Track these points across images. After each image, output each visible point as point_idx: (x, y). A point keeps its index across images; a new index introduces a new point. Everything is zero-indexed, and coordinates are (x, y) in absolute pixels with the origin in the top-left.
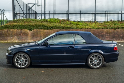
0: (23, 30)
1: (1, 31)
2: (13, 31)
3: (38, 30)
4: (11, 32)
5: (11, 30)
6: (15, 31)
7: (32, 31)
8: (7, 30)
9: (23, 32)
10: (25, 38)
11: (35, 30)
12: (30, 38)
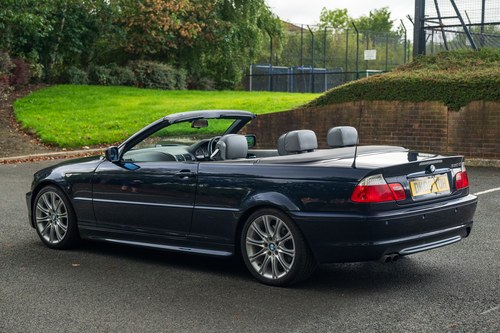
0: (421, 105)
1: (338, 109)
2: (380, 111)
3: (487, 104)
4: (375, 113)
5: (376, 105)
6: (390, 107)
7: (463, 109)
8: (361, 105)
9: (422, 112)
10: (428, 144)
11: (475, 105)
12: (450, 145)
